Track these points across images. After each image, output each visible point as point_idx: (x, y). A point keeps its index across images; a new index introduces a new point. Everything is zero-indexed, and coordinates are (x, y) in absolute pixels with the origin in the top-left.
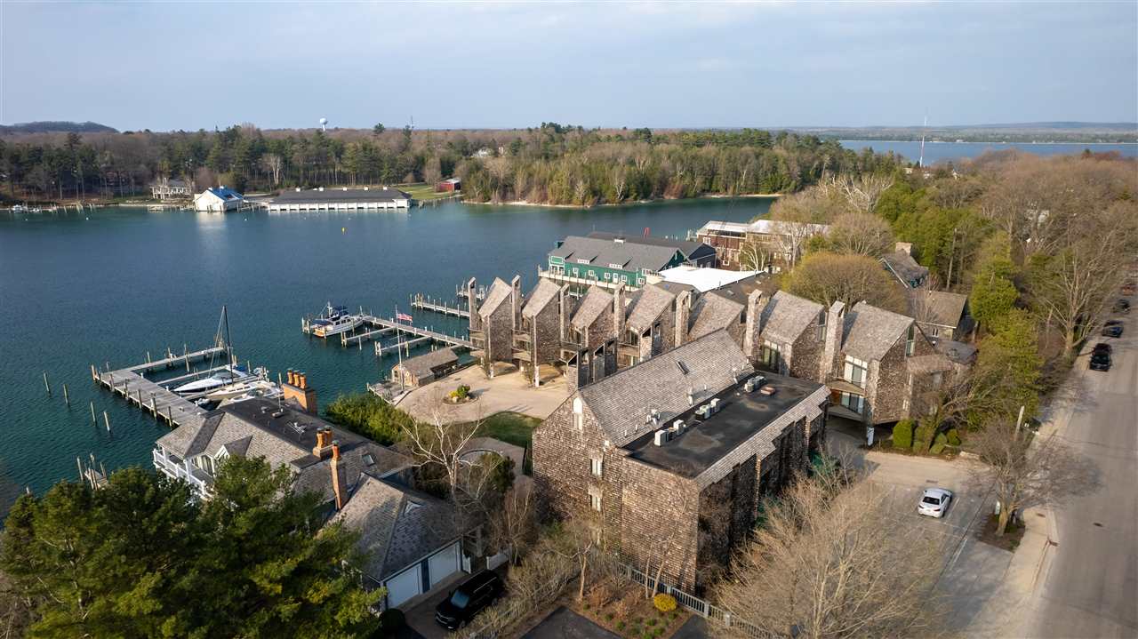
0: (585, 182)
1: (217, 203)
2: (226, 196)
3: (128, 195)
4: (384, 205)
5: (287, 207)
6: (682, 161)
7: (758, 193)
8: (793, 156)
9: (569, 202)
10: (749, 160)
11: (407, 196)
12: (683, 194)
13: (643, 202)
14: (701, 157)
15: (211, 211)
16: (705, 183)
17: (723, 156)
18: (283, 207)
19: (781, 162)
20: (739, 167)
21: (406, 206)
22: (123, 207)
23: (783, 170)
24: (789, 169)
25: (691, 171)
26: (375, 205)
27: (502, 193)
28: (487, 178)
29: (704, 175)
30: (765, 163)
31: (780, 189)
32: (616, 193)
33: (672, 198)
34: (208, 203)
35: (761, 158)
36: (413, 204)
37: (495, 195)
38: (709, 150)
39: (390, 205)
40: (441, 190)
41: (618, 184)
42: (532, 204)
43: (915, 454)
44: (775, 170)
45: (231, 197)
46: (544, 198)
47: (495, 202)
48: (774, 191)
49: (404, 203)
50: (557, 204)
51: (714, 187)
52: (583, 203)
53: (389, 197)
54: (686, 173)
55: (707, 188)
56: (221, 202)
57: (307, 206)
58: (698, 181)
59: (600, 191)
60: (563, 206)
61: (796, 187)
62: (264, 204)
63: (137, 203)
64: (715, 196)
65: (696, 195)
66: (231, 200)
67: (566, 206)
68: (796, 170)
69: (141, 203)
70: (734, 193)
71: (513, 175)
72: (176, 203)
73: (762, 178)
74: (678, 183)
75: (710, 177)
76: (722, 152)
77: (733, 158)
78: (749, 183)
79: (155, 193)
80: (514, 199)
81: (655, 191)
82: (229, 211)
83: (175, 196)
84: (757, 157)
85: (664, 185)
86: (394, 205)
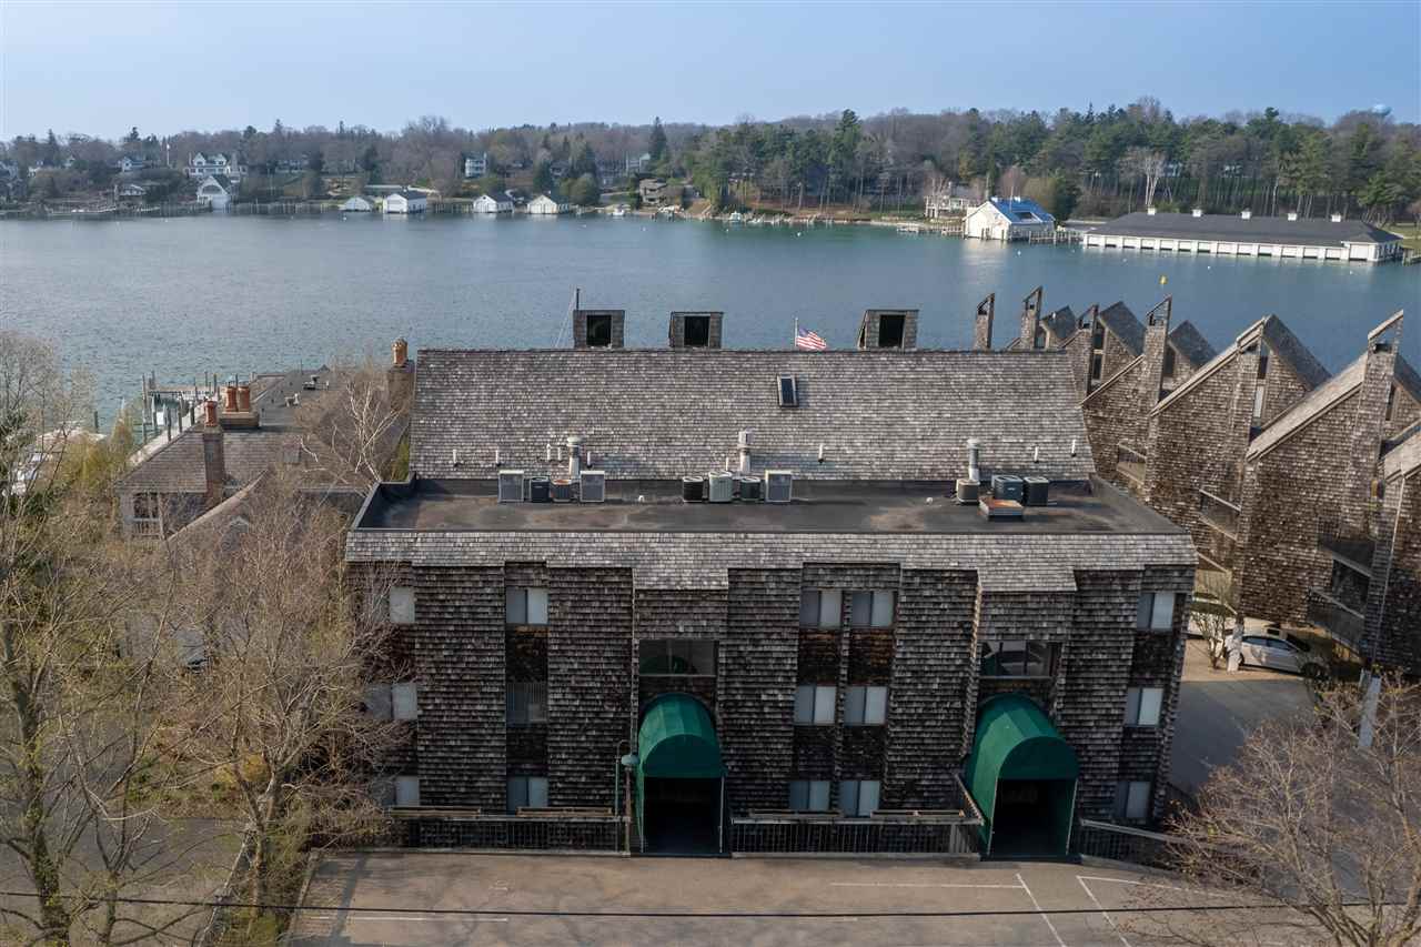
1: (1001, 227)
2: (1015, 215)
5: (1119, 240)
15: (987, 238)
21: (1371, 260)
45: (1031, 217)
62: (1082, 234)
86: (1343, 255)
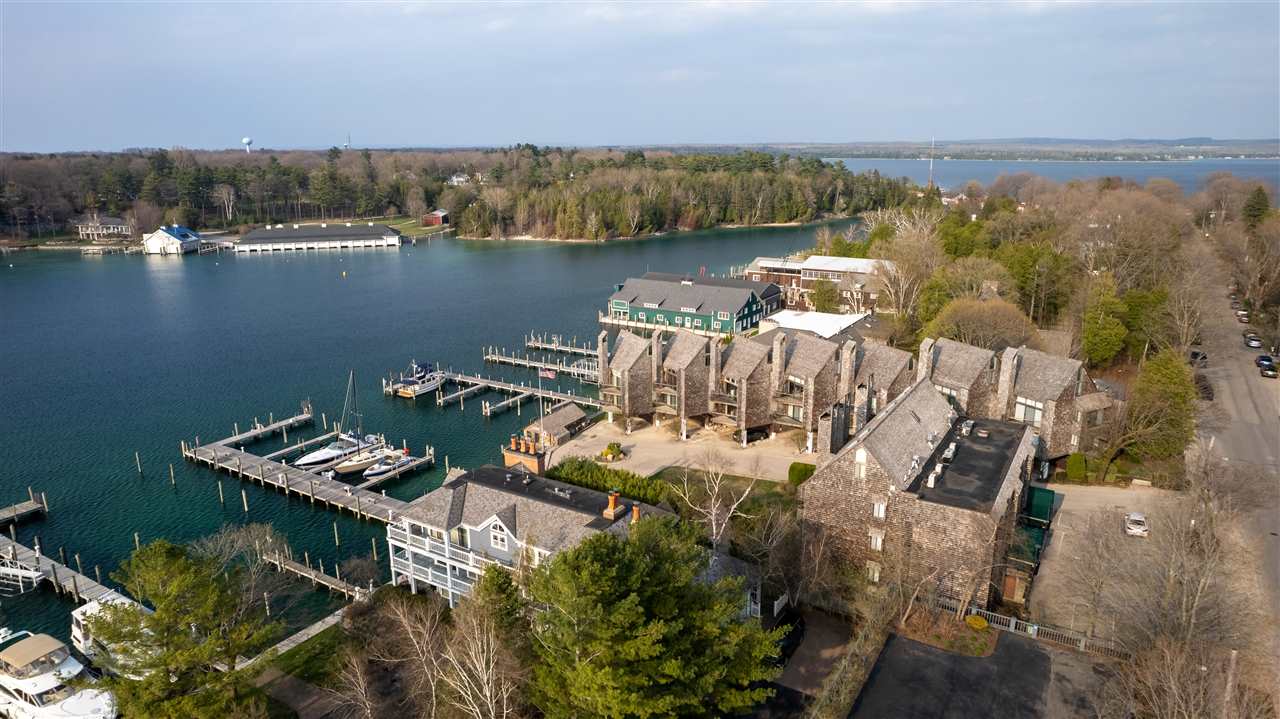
0: (597, 214)
1: (174, 245)
2: (183, 236)
3: (48, 235)
4: (372, 243)
5: (258, 247)
6: (694, 189)
7: (773, 222)
8: (807, 181)
9: (581, 236)
10: (763, 187)
11: (396, 232)
12: (698, 225)
13: (657, 234)
14: (712, 185)
15: (165, 254)
16: (720, 212)
17: (736, 183)
18: (253, 247)
19: (796, 188)
20: (754, 194)
21: (397, 244)
22: (43, 251)
23: (798, 197)
24: (804, 195)
25: (704, 199)
26: (361, 243)
27: (502, 227)
28: (485, 210)
29: (719, 203)
30: (780, 190)
31: (796, 217)
32: (630, 225)
33: (687, 229)
34: (161, 245)
35: (775, 184)
36: (404, 241)
37: (497, 229)
38: (719, 176)
39: (379, 243)
40: (428, 224)
41: (631, 214)
42: (539, 239)
43: (1091, 484)
44: (790, 197)
45: (187, 236)
46: (552, 232)
47: (496, 237)
48: (791, 220)
49: (395, 240)
50: (567, 238)
51: (728, 215)
52: (597, 236)
53: (377, 234)
54: (699, 203)
55: (722, 217)
56: (177, 243)
57: (282, 246)
58: (714, 211)
59: (613, 222)
60: (574, 241)
61: (812, 215)
62: (227, 244)
63: (60, 245)
64: (730, 226)
65: (711, 226)
66: (189, 239)
67: (578, 241)
68: (812, 198)
69: (67, 245)
70: (749, 223)
71: (513, 207)
72: (115, 245)
73: (777, 205)
74: (691, 213)
75: (725, 205)
76: (733, 178)
77: (746, 185)
78: (765, 211)
79: (82, 232)
80: (516, 233)
81: (668, 221)
82: (188, 253)
83: (109, 236)
84: (771, 183)
85: (677, 217)
86: (383, 243)
